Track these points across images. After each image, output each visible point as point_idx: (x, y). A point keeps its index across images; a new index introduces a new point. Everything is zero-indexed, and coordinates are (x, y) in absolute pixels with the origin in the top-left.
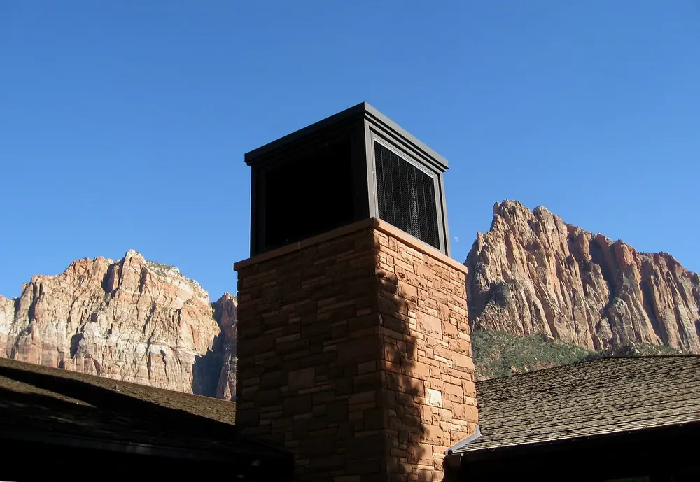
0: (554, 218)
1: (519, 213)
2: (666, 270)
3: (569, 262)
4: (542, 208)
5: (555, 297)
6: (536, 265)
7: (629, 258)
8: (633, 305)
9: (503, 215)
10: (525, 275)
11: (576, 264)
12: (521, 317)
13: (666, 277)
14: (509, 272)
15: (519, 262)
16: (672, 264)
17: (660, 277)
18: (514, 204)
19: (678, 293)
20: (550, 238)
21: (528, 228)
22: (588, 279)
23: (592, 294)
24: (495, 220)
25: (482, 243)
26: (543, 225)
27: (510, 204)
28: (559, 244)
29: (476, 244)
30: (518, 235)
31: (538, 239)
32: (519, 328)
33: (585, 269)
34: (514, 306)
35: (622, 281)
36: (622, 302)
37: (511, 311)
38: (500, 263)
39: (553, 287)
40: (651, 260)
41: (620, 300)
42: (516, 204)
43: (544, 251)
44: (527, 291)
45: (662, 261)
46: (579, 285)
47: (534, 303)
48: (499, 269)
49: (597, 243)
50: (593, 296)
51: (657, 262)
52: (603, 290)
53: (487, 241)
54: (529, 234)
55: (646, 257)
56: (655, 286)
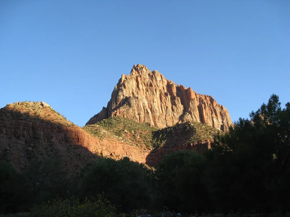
0: (161, 75)
1: (144, 70)
2: (209, 103)
3: (166, 94)
4: (156, 71)
5: (157, 109)
6: (150, 94)
7: (193, 96)
8: (193, 116)
9: (136, 70)
10: (144, 97)
11: (169, 96)
12: (139, 114)
13: (209, 105)
14: (135, 93)
15: (141, 90)
16: (212, 100)
17: (207, 105)
18: (143, 66)
19: (214, 113)
20: (158, 84)
21: (148, 77)
22: (174, 103)
23: (175, 110)
24: (132, 70)
25: (123, 79)
26: (155, 77)
27: (141, 66)
28: (162, 87)
29: (121, 79)
30: (142, 80)
31: (152, 82)
32: (137, 118)
33: (173, 99)
34: (136, 108)
35: (189, 106)
36: (188, 114)
37: (134, 110)
38: (131, 89)
39: (157, 104)
40: (203, 98)
41: (188, 113)
42: (144, 66)
43: (155, 88)
44: (143, 104)
45: (208, 99)
46: (169, 105)
47: (147, 109)
48: (131, 92)
49: (180, 89)
50: (176, 111)
51: (206, 99)
52: (180, 109)
53: (126, 78)
54: (148, 80)
55: (201, 96)
56: (204, 109)
